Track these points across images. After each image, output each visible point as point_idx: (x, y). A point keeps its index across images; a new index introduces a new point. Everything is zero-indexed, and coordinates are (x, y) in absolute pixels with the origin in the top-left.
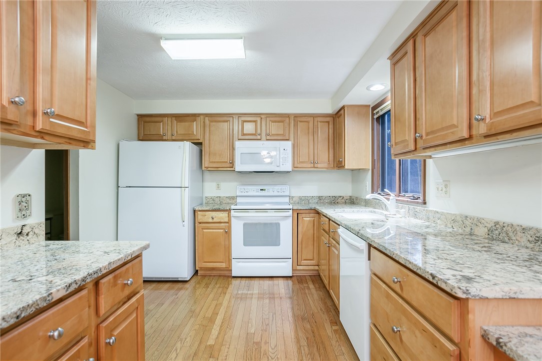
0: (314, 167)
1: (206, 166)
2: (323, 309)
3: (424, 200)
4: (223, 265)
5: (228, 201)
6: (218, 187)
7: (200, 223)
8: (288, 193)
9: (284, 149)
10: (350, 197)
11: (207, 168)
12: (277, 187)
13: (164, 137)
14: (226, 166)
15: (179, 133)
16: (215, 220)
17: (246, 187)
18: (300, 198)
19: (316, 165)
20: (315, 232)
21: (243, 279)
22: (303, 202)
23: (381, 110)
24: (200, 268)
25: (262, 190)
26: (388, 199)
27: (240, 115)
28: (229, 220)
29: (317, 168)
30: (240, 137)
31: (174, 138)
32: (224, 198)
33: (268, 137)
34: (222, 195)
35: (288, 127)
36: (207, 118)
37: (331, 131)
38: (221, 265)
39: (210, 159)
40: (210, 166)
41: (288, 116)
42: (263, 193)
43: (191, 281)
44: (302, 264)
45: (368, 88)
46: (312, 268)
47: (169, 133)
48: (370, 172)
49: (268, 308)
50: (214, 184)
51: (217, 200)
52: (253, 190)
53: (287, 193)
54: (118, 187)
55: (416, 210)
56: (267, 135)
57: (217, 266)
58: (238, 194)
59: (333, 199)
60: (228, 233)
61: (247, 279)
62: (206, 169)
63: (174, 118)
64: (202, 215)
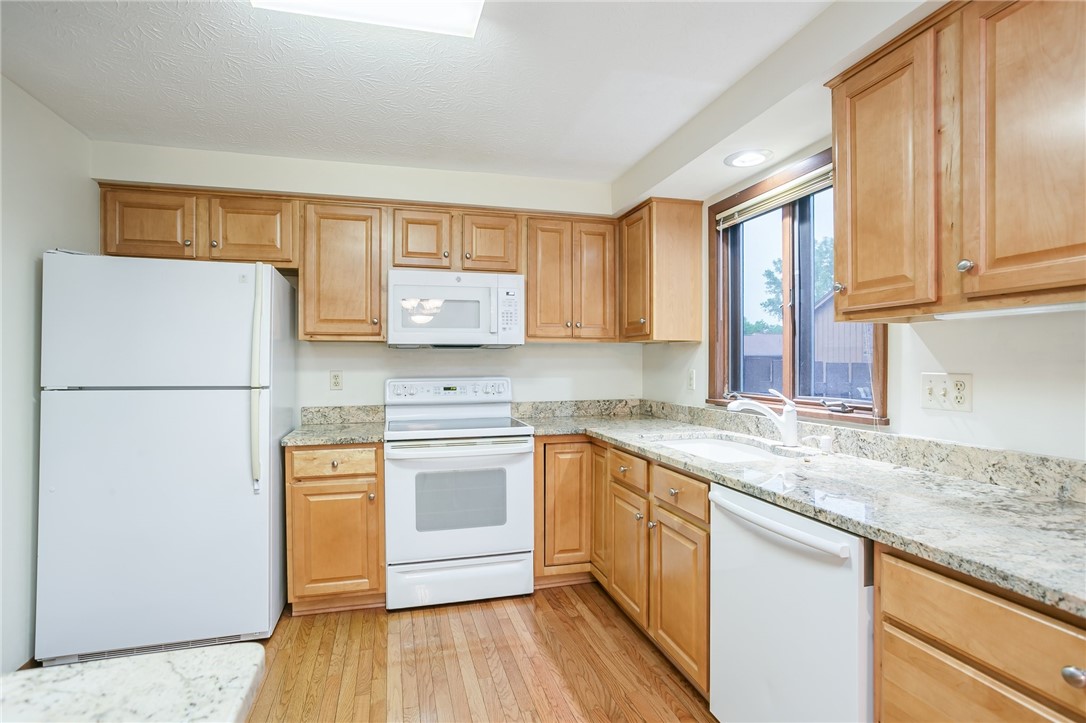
0: (572, 337)
1: (310, 329)
2: (642, 677)
3: (884, 414)
4: (364, 584)
5: (363, 416)
6: (336, 384)
7: (299, 480)
8: (510, 393)
9: (508, 293)
10: (641, 401)
11: (312, 335)
12: (482, 382)
13: (186, 249)
14: (362, 331)
15: (231, 240)
16: (340, 471)
17: (408, 382)
18: (536, 407)
19: (577, 332)
20: (584, 485)
21: (416, 613)
22: (542, 415)
23: (740, 213)
24: (300, 597)
25: (449, 389)
26: (780, 412)
27: (398, 206)
28: (377, 468)
29: (579, 337)
30: (400, 260)
31: (215, 253)
32: (353, 411)
33: (468, 264)
34: (345, 403)
35: (515, 241)
36: (311, 208)
37: (609, 256)
38: (359, 584)
39: (319, 312)
40: (318, 330)
41: (513, 215)
42: (450, 397)
43: (278, 637)
44: (556, 562)
45: (727, 162)
46: (577, 568)
47: (203, 240)
48: (704, 350)
49: (512, 695)
50: (326, 377)
51: (334, 416)
52: (426, 389)
53: (506, 396)
54: (39, 389)
55: (862, 437)
56: (464, 257)
57: (347, 589)
58: (389, 400)
59: (606, 407)
60: (375, 501)
61: (427, 612)
62: (308, 338)
63: (216, 202)
64: (306, 460)
